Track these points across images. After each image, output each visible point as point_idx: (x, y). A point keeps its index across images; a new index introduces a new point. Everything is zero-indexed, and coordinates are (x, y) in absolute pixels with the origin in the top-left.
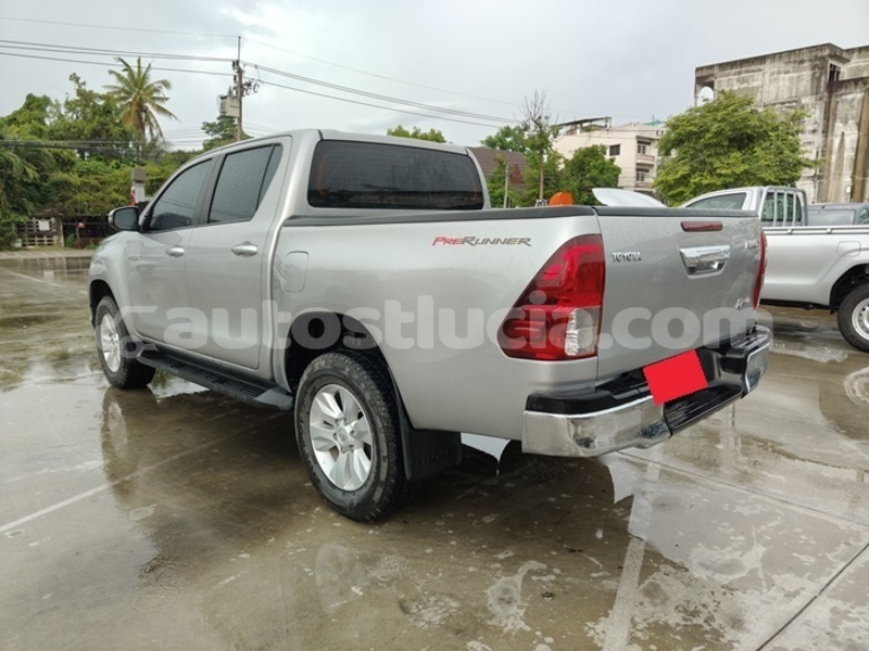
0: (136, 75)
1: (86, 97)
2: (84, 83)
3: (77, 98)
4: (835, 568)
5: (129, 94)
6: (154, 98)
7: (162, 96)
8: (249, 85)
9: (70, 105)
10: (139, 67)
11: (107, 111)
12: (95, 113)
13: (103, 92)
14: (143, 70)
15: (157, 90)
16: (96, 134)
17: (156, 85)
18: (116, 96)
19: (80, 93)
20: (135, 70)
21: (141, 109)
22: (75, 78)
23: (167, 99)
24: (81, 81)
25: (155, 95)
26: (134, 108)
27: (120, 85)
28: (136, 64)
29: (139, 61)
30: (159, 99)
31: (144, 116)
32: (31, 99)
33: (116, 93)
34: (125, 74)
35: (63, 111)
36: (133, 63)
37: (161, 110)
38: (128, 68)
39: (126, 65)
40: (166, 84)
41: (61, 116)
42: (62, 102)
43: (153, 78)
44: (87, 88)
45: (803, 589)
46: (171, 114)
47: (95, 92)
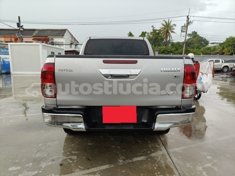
0: (167, 24)
1: (154, 31)
2: (155, 28)
3: (153, 31)
5: (165, 29)
6: (171, 29)
7: (173, 28)
8: (190, 22)
9: (151, 33)
10: (169, 21)
11: (158, 34)
12: (156, 34)
13: (159, 29)
14: (169, 22)
15: (172, 27)
16: (155, 39)
17: (172, 26)
18: (162, 30)
19: (153, 30)
20: (167, 22)
21: (167, 32)
22: (153, 27)
23: (174, 29)
24: (154, 27)
25: (171, 28)
26: (166, 32)
27: (163, 27)
28: (168, 21)
29: (169, 20)
30: (172, 29)
31: (168, 34)
32: (143, 32)
33: (162, 29)
34: (165, 24)
35: (150, 35)
36: (167, 21)
37: (173, 32)
38: (166, 22)
39: (165, 21)
40: (175, 25)
41: (149, 36)
42: (150, 32)
43: (172, 24)
44: (155, 29)
46: (175, 33)
47: (157, 29)
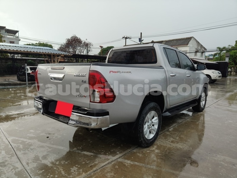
4: (32, 175)
45: (29, 166)
